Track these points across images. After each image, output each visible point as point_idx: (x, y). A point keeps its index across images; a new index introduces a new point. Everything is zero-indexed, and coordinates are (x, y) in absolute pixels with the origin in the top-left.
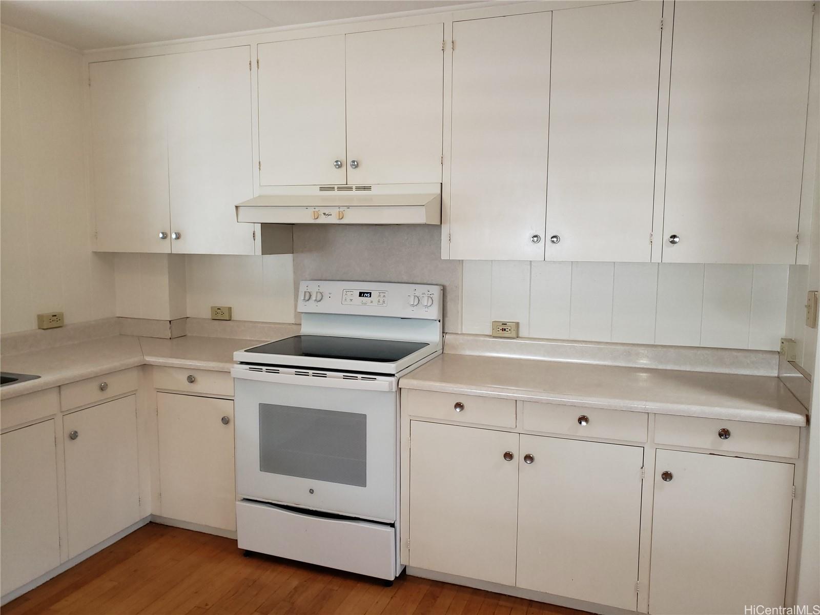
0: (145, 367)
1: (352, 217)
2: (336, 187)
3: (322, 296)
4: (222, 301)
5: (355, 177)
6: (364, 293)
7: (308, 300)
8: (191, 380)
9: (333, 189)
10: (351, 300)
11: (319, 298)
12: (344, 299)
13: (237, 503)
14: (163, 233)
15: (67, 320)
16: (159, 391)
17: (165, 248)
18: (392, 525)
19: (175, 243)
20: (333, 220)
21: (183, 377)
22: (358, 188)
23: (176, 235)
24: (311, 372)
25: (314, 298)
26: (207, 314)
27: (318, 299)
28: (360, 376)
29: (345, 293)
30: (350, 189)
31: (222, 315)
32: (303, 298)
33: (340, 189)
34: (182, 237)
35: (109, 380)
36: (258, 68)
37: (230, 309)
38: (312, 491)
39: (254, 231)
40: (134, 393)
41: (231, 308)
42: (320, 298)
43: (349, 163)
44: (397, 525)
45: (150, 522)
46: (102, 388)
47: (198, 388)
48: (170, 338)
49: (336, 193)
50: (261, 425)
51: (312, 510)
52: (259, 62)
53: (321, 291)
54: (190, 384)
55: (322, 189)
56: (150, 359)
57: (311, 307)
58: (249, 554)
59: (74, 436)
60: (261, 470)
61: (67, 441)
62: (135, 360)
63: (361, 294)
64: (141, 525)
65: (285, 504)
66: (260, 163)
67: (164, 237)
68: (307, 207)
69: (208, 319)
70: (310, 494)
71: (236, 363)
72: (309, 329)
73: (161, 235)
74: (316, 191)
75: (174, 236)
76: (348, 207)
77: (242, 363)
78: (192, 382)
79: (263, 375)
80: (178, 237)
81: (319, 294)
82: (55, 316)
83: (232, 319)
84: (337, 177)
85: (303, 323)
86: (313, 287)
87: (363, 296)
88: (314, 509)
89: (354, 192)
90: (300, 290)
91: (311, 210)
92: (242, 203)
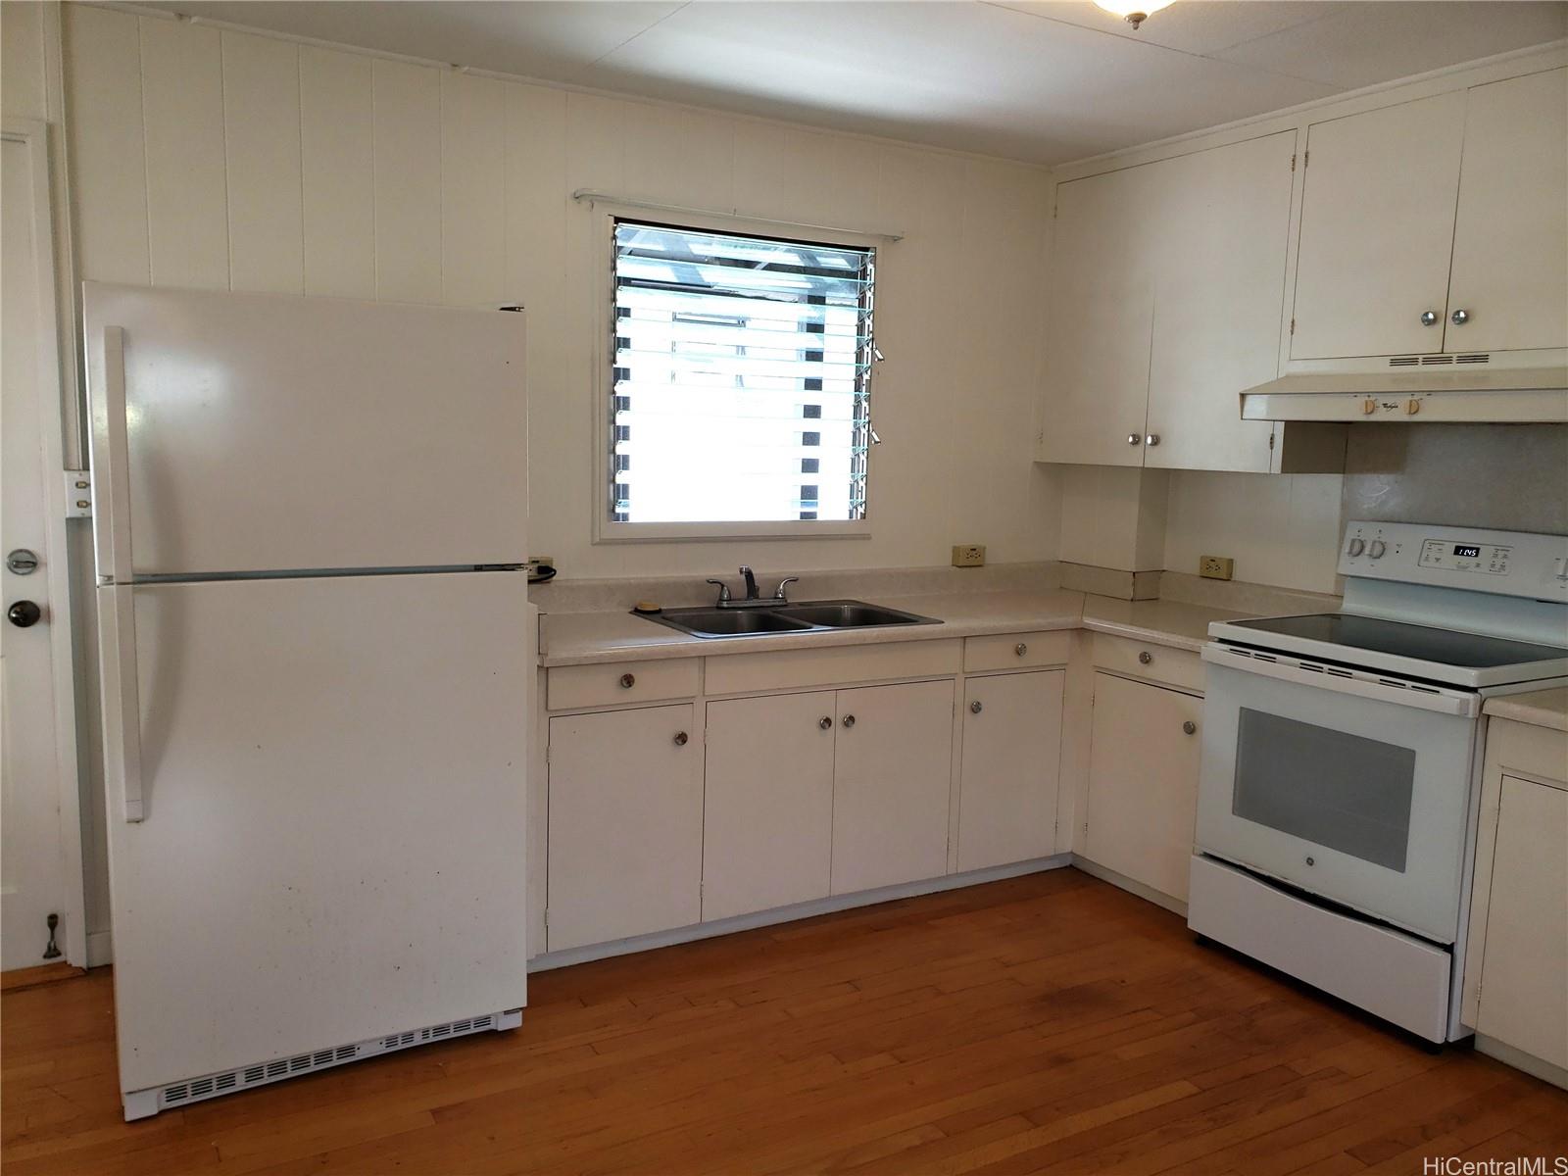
0: (1082, 632)
1: (1434, 411)
2: (1421, 357)
3: (1384, 549)
4: (1221, 550)
5: (1460, 340)
6: (1465, 548)
7: (1358, 555)
8: (1145, 659)
9: (1414, 361)
10: (1438, 560)
11: (1377, 552)
12: (1424, 555)
13: (1193, 857)
14: (1134, 436)
15: (990, 558)
16: (1101, 670)
17: (1134, 459)
18: (1449, 949)
19: (1149, 450)
20: (1399, 415)
21: (1133, 654)
22: (1462, 359)
23: (1153, 439)
24: (1326, 667)
25: (1367, 551)
26: (1193, 567)
27: (1375, 553)
28: (1409, 683)
29: (1427, 545)
30: (1449, 360)
31: (1217, 571)
32: (1347, 550)
33: (1427, 361)
34: (1162, 441)
35: (1029, 642)
36: (1306, 165)
37: (1231, 562)
38: (1310, 862)
39: (1273, 435)
40: (1062, 667)
41: (1232, 560)
42: (1379, 553)
43: (1450, 314)
44: (1459, 950)
45: (1071, 866)
46: (1019, 652)
47: (1152, 672)
48: (1132, 600)
49: (1420, 368)
50: (1241, 743)
51: (1309, 893)
52: (1310, 156)
53: (1383, 541)
54: (1142, 665)
55: (1394, 362)
56: (1090, 622)
57: (1363, 567)
58: (1204, 943)
59: (976, 708)
60: (1233, 813)
61: (968, 714)
62: (1070, 620)
63: (1458, 550)
64: (1055, 865)
65: (1267, 874)
66: (1293, 322)
67: (1136, 442)
68: (1356, 394)
69: (1193, 575)
70: (1307, 866)
71: (1211, 639)
72: (1354, 605)
73: (1131, 439)
74: (1384, 366)
75: (1149, 440)
76: (1429, 393)
77: (1222, 641)
78: (1147, 662)
79: (1250, 663)
80: (1156, 442)
81: (1377, 544)
82: (974, 550)
83: (1233, 579)
84: (1426, 341)
85: (1347, 595)
86: (1370, 533)
87: (1463, 554)
88: (1312, 891)
89: (1454, 367)
90: (1347, 536)
91: (1362, 399)
92: (1250, 390)
